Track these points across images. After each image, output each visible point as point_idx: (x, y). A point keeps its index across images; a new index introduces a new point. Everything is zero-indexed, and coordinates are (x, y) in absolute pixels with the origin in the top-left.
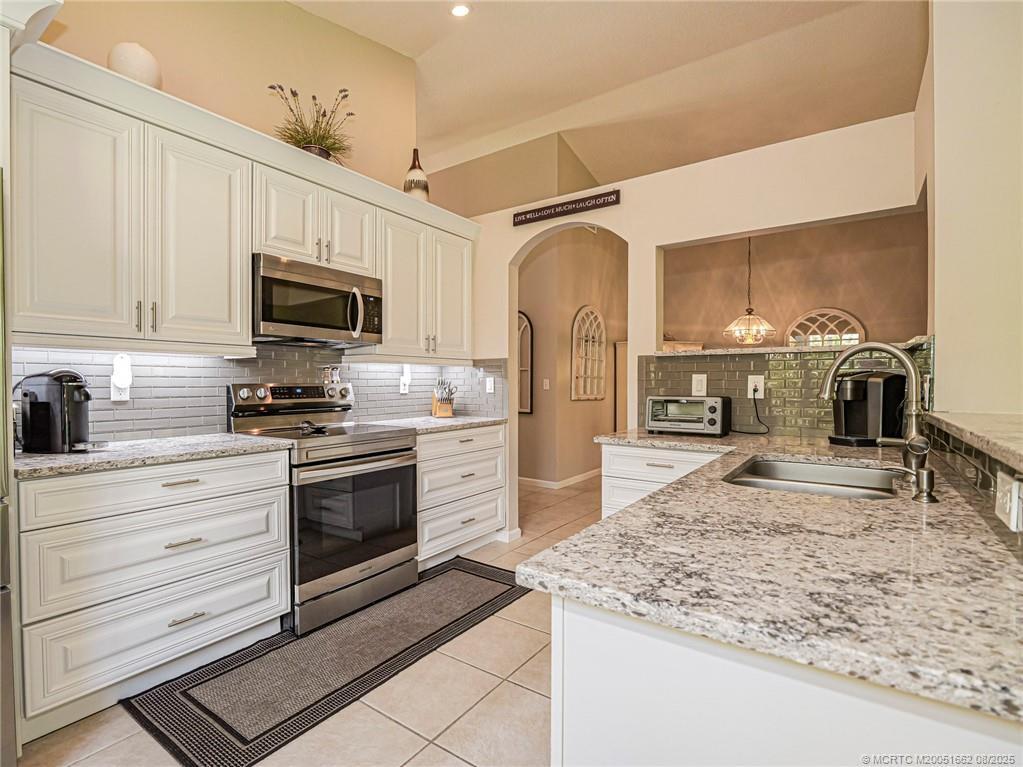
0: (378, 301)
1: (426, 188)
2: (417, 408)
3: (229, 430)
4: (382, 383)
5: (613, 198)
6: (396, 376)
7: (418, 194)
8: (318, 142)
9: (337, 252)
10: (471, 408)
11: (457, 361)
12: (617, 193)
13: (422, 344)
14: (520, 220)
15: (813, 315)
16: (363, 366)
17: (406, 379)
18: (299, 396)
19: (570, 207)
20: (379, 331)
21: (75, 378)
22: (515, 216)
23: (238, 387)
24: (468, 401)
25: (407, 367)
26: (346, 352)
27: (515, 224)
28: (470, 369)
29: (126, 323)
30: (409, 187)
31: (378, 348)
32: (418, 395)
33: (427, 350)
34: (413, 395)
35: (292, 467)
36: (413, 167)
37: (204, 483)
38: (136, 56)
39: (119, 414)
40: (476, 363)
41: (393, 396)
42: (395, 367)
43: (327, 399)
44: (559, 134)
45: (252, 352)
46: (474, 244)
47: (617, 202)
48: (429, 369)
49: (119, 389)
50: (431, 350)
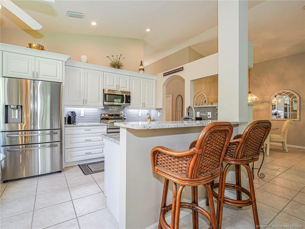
0: (130, 96)
1: (143, 70)
2: (143, 120)
3: (100, 122)
4: (134, 114)
5: (182, 69)
6: (138, 112)
7: (141, 71)
8: (117, 66)
9: (121, 86)
10: (156, 120)
11: (153, 109)
12: (183, 68)
13: (141, 105)
14: (165, 75)
15: (280, 92)
16: (129, 110)
17: (140, 113)
18: (114, 116)
19: (174, 71)
20: (130, 103)
21: (74, 112)
22: (164, 74)
23: (102, 114)
24: (155, 118)
25: (140, 110)
26: (125, 107)
27: (164, 76)
28: (156, 111)
29: (81, 103)
30: (140, 70)
31: (130, 106)
32: (143, 117)
33: (143, 106)
34: (142, 117)
35: (107, 129)
36: (141, 65)
37: (91, 130)
38: (84, 58)
39: (82, 119)
40: (157, 109)
41: (137, 117)
42: (137, 110)
43: (120, 117)
44: (189, 46)
45: (103, 108)
46: (156, 81)
47: (183, 70)
48: (147, 110)
49: (82, 114)
50: (144, 107)
